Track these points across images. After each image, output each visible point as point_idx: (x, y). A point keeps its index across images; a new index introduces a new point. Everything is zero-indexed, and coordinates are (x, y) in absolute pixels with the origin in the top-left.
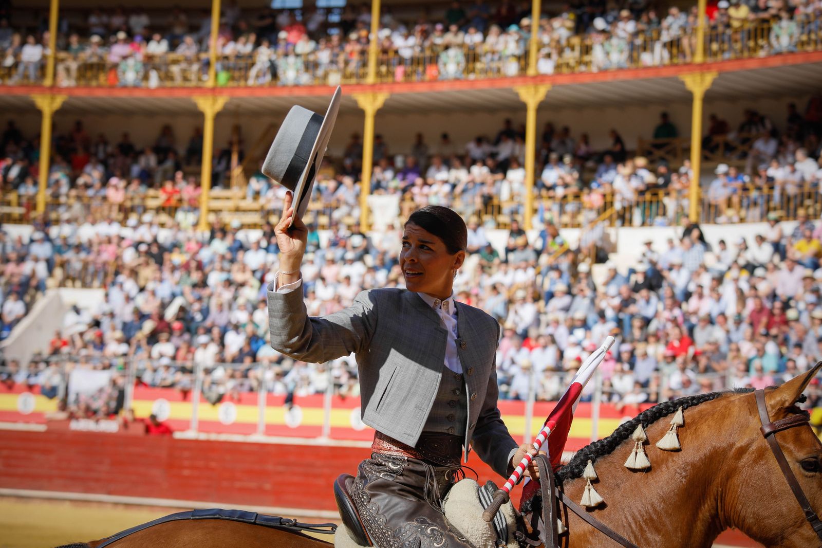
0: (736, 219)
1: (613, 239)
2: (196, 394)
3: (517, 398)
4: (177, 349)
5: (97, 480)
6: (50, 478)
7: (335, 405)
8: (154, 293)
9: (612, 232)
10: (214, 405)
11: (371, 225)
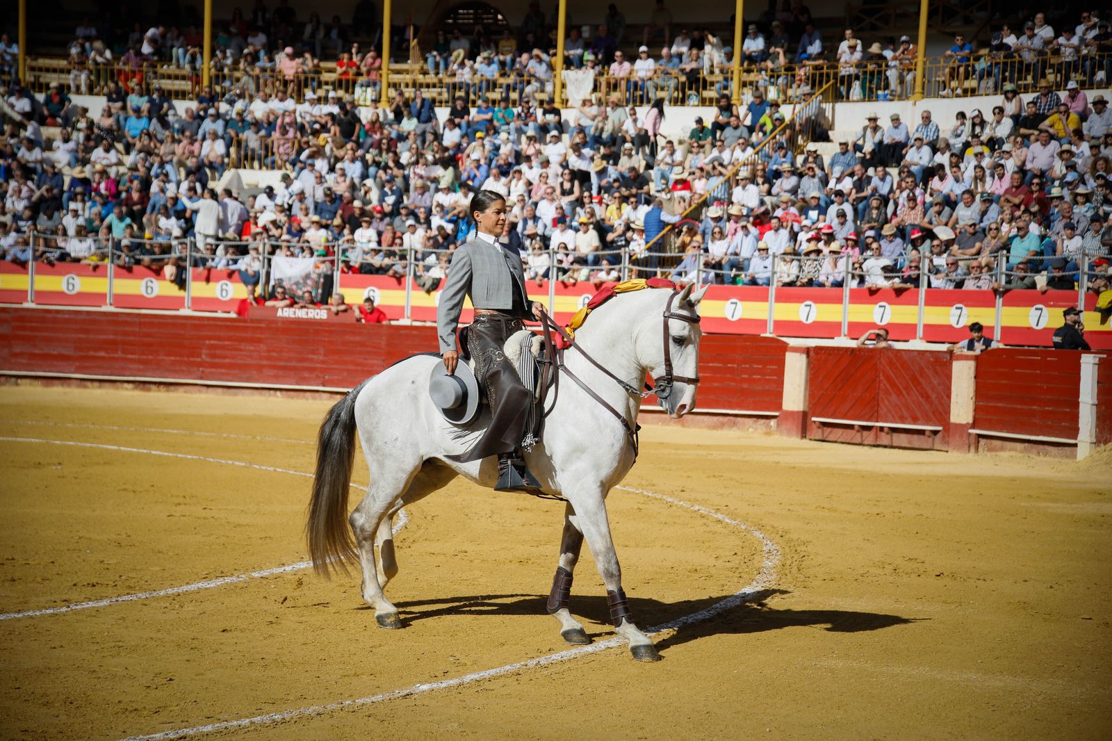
0: (959, 91)
1: (829, 114)
2: (409, 280)
3: (753, 282)
4: (380, 234)
5: (311, 370)
6: (260, 368)
7: (558, 293)
8: (344, 175)
9: (824, 105)
10: (428, 292)
11: (565, 102)
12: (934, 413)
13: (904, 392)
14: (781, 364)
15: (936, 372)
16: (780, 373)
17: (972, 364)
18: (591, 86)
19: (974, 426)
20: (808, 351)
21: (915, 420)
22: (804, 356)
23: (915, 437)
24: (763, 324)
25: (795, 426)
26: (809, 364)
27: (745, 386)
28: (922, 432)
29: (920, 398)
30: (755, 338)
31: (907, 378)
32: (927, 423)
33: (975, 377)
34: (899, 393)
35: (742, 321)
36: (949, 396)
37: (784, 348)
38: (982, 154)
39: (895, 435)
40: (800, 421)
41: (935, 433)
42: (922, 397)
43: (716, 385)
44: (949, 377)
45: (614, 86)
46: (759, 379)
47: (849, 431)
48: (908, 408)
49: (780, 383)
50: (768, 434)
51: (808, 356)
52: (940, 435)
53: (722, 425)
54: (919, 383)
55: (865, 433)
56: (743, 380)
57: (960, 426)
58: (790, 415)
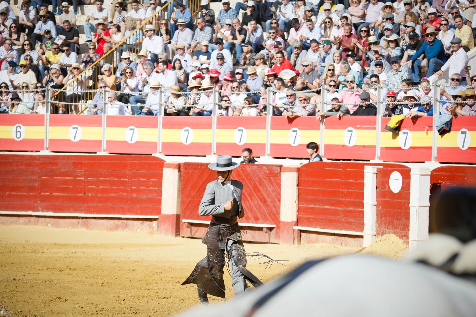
12: (269, 214)
13: (249, 198)
14: (160, 176)
15: (270, 181)
16: (159, 184)
17: (295, 175)
19: (297, 223)
20: (179, 167)
21: (256, 220)
22: (176, 171)
23: (257, 233)
24: (153, 145)
25: (171, 227)
26: (180, 177)
27: (135, 195)
28: (260, 229)
29: (260, 202)
30: (149, 157)
31: (251, 187)
32: (266, 220)
33: (298, 185)
35: (138, 144)
36: (279, 201)
37: (160, 164)
40: (175, 222)
41: (271, 229)
42: (261, 202)
43: (113, 195)
44: (279, 185)
46: (145, 190)
49: (160, 193)
50: (151, 233)
51: (179, 171)
52: (274, 230)
53: (117, 227)
54: (259, 191)
56: (133, 191)
57: (287, 224)
58: (168, 217)
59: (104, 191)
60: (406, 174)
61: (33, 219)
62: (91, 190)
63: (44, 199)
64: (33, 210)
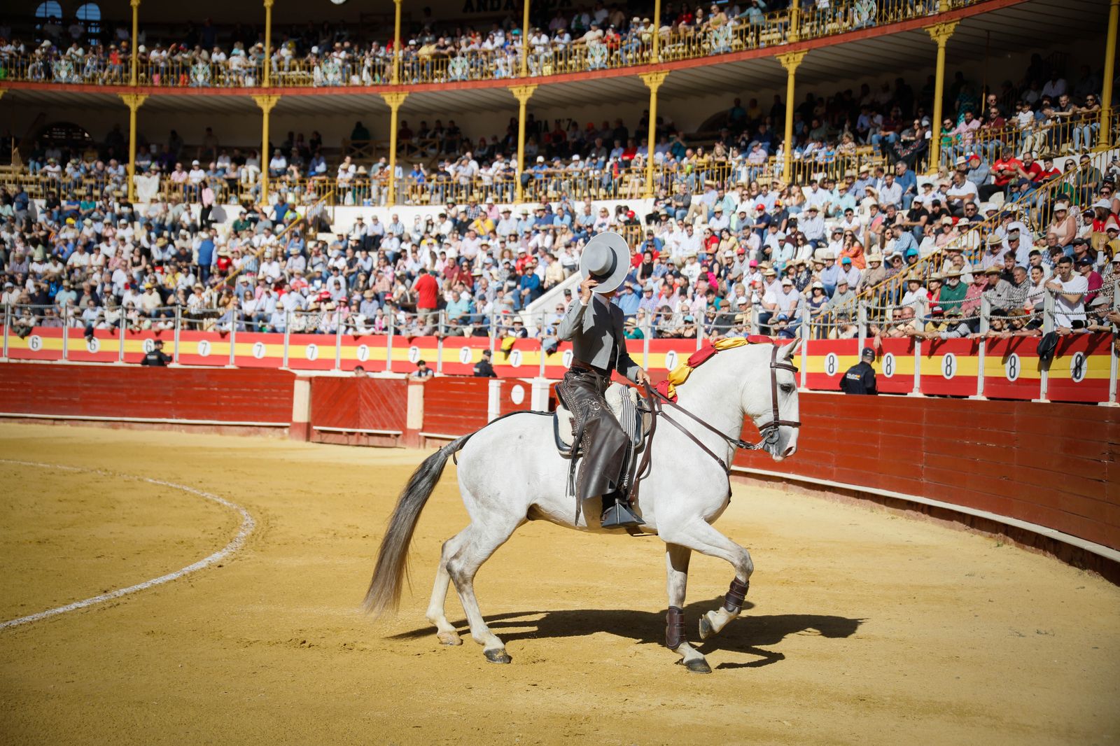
0: (418, 202)
1: (330, 214)
2: (6, 328)
3: (274, 330)
7: (127, 337)
9: (327, 208)
10: (22, 337)
11: (136, 199)
12: (396, 422)
13: (377, 408)
14: (292, 388)
15: (398, 394)
16: (291, 395)
17: (421, 388)
18: (157, 188)
19: (423, 430)
20: (310, 379)
21: (384, 427)
22: (308, 383)
23: (384, 439)
24: (280, 360)
25: (302, 433)
26: (311, 389)
27: (266, 405)
28: (388, 436)
29: (387, 411)
30: (275, 371)
31: (379, 398)
32: (393, 428)
33: (424, 397)
34: (373, 409)
35: (266, 359)
36: (406, 410)
37: (293, 377)
38: (432, 244)
39: (371, 438)
40: (305, 429)
41: (397, 436)
42: (389, 411)
43: (245, 404)
44: (406, 397)
45: (174, 188)
46: (276, 400)
47: (340, 436)
48: (379, 419)
49: (291, 402)
50: (283, 439)
51: (311, 383)
52: (400, 437)
53: (249, 434)
54: (387, 401)
55: (350, 437)
56: (266, 401)
57: (414, 432)
58: (298, 425)
59: (236, 401)
60: (528, 388)
61: (167, 426)
62: (224, 400)
63: (178, 408)
64: (168, 417)
